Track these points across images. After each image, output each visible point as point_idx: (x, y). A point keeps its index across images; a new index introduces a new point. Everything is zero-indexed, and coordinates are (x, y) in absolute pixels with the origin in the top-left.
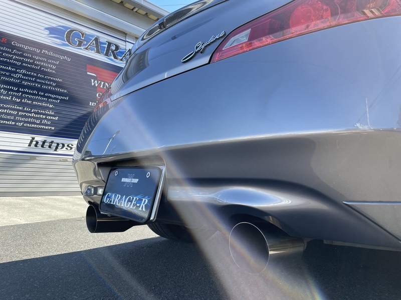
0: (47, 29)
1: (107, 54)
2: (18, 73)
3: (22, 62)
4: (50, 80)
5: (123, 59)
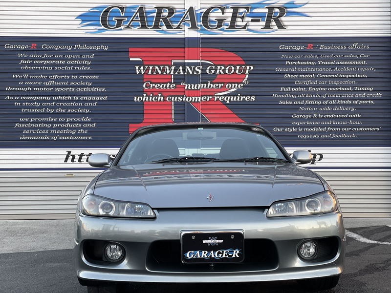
0: (78, 17)
1: (156, 26)
2: (50, 80)
3: (55, 65)
4: (85, 80)
5: (181, 24)
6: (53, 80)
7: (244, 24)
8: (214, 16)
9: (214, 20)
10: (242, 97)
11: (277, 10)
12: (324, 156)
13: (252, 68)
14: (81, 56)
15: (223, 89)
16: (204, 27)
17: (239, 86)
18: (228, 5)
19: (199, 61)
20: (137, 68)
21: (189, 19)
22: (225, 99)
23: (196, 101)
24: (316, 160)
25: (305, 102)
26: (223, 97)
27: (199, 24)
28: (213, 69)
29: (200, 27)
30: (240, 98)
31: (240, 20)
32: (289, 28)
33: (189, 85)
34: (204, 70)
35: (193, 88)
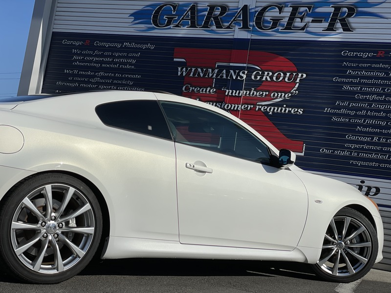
0: (132, 15)
1: (206, 26)
2: (96, 76)
3: (102, 62)
4: (127, 79)
5: (233, 24)
6: (99, 77)
7: (302, 25)
8: (269, 15)
9: (269, 20)
10: (288, 109)
11: (346, 10)
12: (382, 190)
13: (305, 76)
14: (128, 54)
15: (267, 97)
16: (256, 27)
17: (286, 96)
18: (287, 4)
19: (245, 65)
20: (179, 69)
21: (241, 19)
22: (268, 110)
23: (235, 109)
24: (370, 193)
25: (364, 121)
26: (266, 107)
27: (251, 24)
28: (260, 75)
29: (251, 28)
30: (285, 110)
31: (299, 20)
32: (357, 31)
33: (231, 91)
34: (249, 76)
35: (234, 94)
